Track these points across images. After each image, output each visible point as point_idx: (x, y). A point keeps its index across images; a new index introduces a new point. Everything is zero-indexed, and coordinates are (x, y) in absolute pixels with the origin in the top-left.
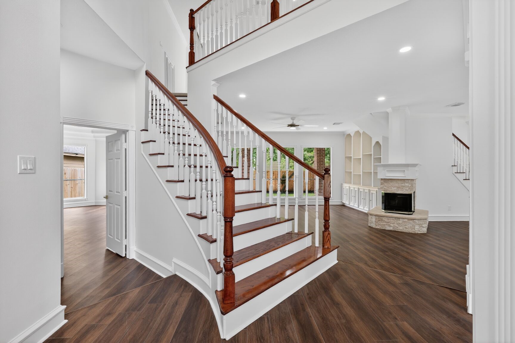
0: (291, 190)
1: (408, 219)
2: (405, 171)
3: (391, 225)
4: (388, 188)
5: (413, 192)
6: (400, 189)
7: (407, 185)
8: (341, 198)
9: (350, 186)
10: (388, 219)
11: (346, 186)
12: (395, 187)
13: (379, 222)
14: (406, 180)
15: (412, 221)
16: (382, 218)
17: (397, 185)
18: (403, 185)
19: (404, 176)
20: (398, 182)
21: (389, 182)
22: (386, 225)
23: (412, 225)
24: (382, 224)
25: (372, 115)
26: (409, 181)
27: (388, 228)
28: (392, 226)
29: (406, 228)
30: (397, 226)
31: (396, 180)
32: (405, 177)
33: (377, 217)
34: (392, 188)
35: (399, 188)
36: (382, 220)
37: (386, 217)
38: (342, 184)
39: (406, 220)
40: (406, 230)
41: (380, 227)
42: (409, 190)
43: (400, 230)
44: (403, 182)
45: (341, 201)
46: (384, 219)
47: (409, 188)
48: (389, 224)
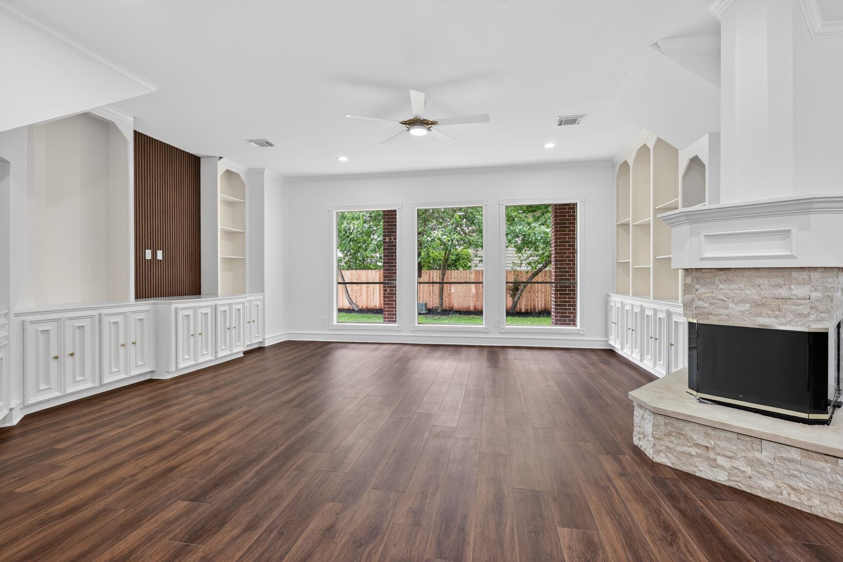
0: (531, 310)
1: (806, 450)
2: (789, 231)
3: (721, 460)
4: (711, 304)
5: (834, 324)
6: (765, 311)
7: (800, 291)
8: (607, 334)
9: (625, 301)
10: (707, 435)
11: (616, 300)
12: (743, 301)
13: (666, 439)
14: (794, 274)
15: (826, 461)
16: (680, 424)
17: (752, 293)
18: (783, 292)
19: (788, 253)
20: (760, 281)
21: (717, 282)
22: (699, 456)
23: (831, 483)
24: (679, 448)
25: (659, 47)
26: (814, 275)
27: (705, 472)
28: (722, 468)
29: (793, 489)
30: (749, 471)
31: (747, 273)
32: (792, 257)
33: (661, 420)
34: (732, 305)
35: (763, 305)
36: (680, 434)
37: (697, 426)
38: (608, 296)
39: (795, 454)
40: (793, 498)
41: (674, 460)
42: (812, 317)
43: (763, 490)
44: (781, 281)
45: (605, 339)
46: (688, 429)
47: (811, 308)
48: (712, 455)
